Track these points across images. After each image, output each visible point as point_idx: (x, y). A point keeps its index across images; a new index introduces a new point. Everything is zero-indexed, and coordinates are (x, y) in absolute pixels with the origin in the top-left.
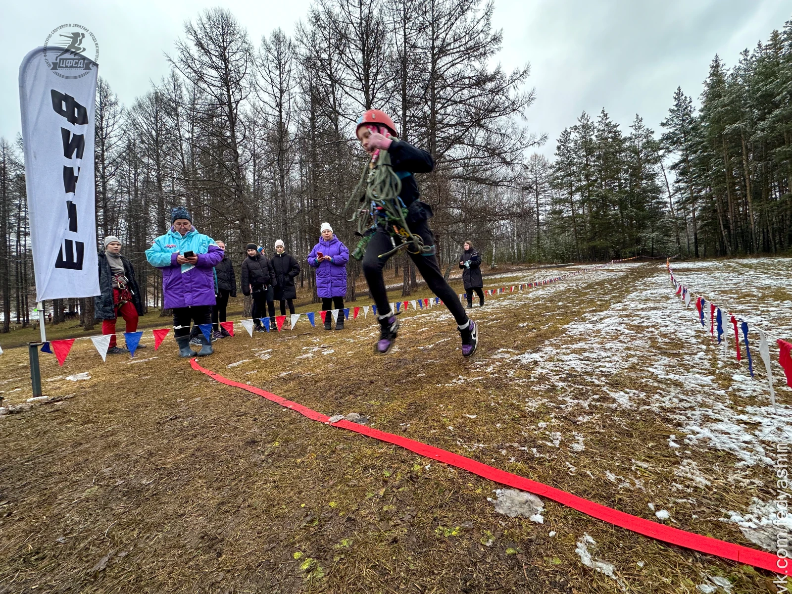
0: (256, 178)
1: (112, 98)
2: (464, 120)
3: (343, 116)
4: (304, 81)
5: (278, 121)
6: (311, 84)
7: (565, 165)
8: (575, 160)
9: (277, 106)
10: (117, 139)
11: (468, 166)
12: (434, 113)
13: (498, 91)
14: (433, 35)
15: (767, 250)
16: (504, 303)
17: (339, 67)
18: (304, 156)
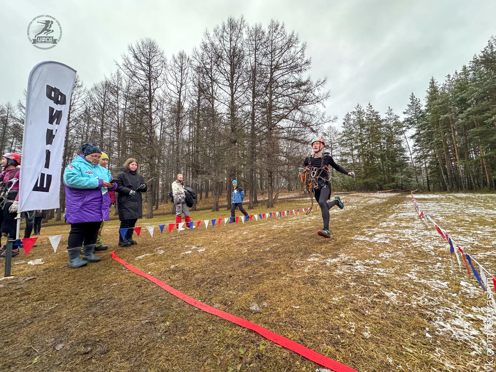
0: (162, 132)
1: (80, 83)
2: (289, 106)
3: (217, 100)
4: (195, 79)
5: (178, 101)
6: (199, 81)
7: (348, 133)
8: (354, 131)
9: (178, 92)
10: (80, 106)
11: (290, 132)
12: (271, 101)
13: (309, 91)
14: (272, 59)
15: (471, 189)
16: (313, 218)
17: (216, 73)
18: (192, 122)
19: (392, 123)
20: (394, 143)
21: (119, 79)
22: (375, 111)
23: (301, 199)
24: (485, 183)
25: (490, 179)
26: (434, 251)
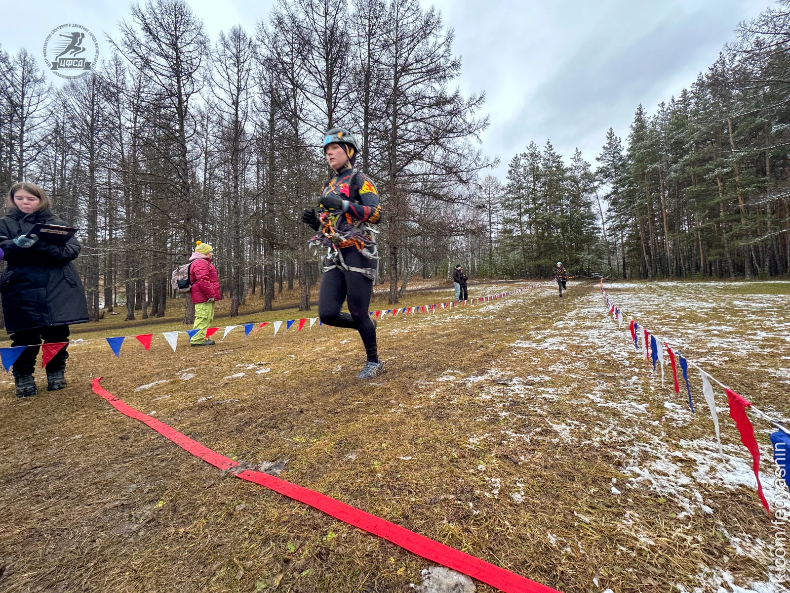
0: (208, 176)
1: (38, 75)
2: (423, 137)
3: (304, 121)
4: (264, 82)
5: (234, 119)
6: (271, 86)
7: (515, 188)
8: (524, 185)
9: (233, 104)
10: (42, 119)
11: (426, 182)
12: (396, 127)
13: (456, 113)
14: (396, 53)
15: (679, 275)
16: (456, 318)
17: (301, 72)
18: (261, 159)
19: (580, 174)
20: (581, 207)
21: (119, 71)
22: (556, 154)
23: (441, 291)
24: (698, 267)
25: (705, 261)
26: (628, 359)
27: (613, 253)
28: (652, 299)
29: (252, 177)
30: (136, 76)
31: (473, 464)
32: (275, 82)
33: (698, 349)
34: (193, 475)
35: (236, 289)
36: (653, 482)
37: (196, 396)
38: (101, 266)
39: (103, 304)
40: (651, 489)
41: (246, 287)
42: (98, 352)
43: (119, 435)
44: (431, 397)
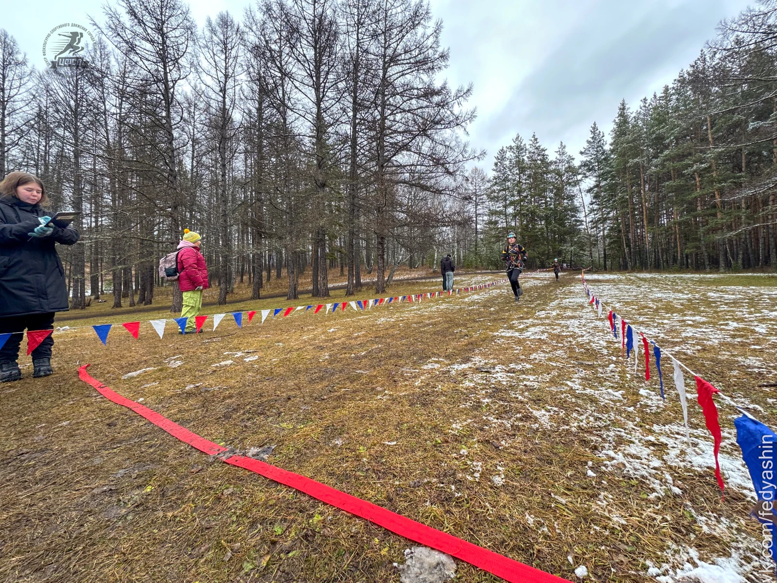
0: (195, 164)
1: (19, 57)
2: (411, 128)
3: (292, 110)
4: (251, 69)
5: (222, 107)
6: (259, 74)
7: (501, 181)
8: (510, 177)
9: (221, 91)
10: (24, 103)
11: (414, 173)
12: (384, 118)
13: (444, 105)
14: (385, 43)
15: (657, 267)
16: (442, 307)
17: (290, 61)
18: (249, 147)
19: (564, 168)
20: (564, 199)
21: (105, 56)
22: (541, 147)
23: (427, 281)
24: (675, 260)
25: (682, 254)
26: (607, 348)
27: (595, 245)
28: (631, 290)
29: (240, 165)
30: (120, 61)
31: (456, 449)
32: (263, 69)
33: (673, 338)
34: (181, 460)
35: (224, 277)
36: (627, 464)
37: (184, 383)
38: (87, 253)
39: (90, 291)
40: (625, 472)
41: (234, 275)
42: (84, 339)
43: (107, 422)
44: (416, 384)
